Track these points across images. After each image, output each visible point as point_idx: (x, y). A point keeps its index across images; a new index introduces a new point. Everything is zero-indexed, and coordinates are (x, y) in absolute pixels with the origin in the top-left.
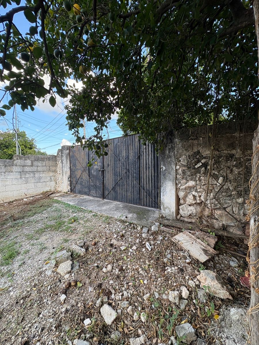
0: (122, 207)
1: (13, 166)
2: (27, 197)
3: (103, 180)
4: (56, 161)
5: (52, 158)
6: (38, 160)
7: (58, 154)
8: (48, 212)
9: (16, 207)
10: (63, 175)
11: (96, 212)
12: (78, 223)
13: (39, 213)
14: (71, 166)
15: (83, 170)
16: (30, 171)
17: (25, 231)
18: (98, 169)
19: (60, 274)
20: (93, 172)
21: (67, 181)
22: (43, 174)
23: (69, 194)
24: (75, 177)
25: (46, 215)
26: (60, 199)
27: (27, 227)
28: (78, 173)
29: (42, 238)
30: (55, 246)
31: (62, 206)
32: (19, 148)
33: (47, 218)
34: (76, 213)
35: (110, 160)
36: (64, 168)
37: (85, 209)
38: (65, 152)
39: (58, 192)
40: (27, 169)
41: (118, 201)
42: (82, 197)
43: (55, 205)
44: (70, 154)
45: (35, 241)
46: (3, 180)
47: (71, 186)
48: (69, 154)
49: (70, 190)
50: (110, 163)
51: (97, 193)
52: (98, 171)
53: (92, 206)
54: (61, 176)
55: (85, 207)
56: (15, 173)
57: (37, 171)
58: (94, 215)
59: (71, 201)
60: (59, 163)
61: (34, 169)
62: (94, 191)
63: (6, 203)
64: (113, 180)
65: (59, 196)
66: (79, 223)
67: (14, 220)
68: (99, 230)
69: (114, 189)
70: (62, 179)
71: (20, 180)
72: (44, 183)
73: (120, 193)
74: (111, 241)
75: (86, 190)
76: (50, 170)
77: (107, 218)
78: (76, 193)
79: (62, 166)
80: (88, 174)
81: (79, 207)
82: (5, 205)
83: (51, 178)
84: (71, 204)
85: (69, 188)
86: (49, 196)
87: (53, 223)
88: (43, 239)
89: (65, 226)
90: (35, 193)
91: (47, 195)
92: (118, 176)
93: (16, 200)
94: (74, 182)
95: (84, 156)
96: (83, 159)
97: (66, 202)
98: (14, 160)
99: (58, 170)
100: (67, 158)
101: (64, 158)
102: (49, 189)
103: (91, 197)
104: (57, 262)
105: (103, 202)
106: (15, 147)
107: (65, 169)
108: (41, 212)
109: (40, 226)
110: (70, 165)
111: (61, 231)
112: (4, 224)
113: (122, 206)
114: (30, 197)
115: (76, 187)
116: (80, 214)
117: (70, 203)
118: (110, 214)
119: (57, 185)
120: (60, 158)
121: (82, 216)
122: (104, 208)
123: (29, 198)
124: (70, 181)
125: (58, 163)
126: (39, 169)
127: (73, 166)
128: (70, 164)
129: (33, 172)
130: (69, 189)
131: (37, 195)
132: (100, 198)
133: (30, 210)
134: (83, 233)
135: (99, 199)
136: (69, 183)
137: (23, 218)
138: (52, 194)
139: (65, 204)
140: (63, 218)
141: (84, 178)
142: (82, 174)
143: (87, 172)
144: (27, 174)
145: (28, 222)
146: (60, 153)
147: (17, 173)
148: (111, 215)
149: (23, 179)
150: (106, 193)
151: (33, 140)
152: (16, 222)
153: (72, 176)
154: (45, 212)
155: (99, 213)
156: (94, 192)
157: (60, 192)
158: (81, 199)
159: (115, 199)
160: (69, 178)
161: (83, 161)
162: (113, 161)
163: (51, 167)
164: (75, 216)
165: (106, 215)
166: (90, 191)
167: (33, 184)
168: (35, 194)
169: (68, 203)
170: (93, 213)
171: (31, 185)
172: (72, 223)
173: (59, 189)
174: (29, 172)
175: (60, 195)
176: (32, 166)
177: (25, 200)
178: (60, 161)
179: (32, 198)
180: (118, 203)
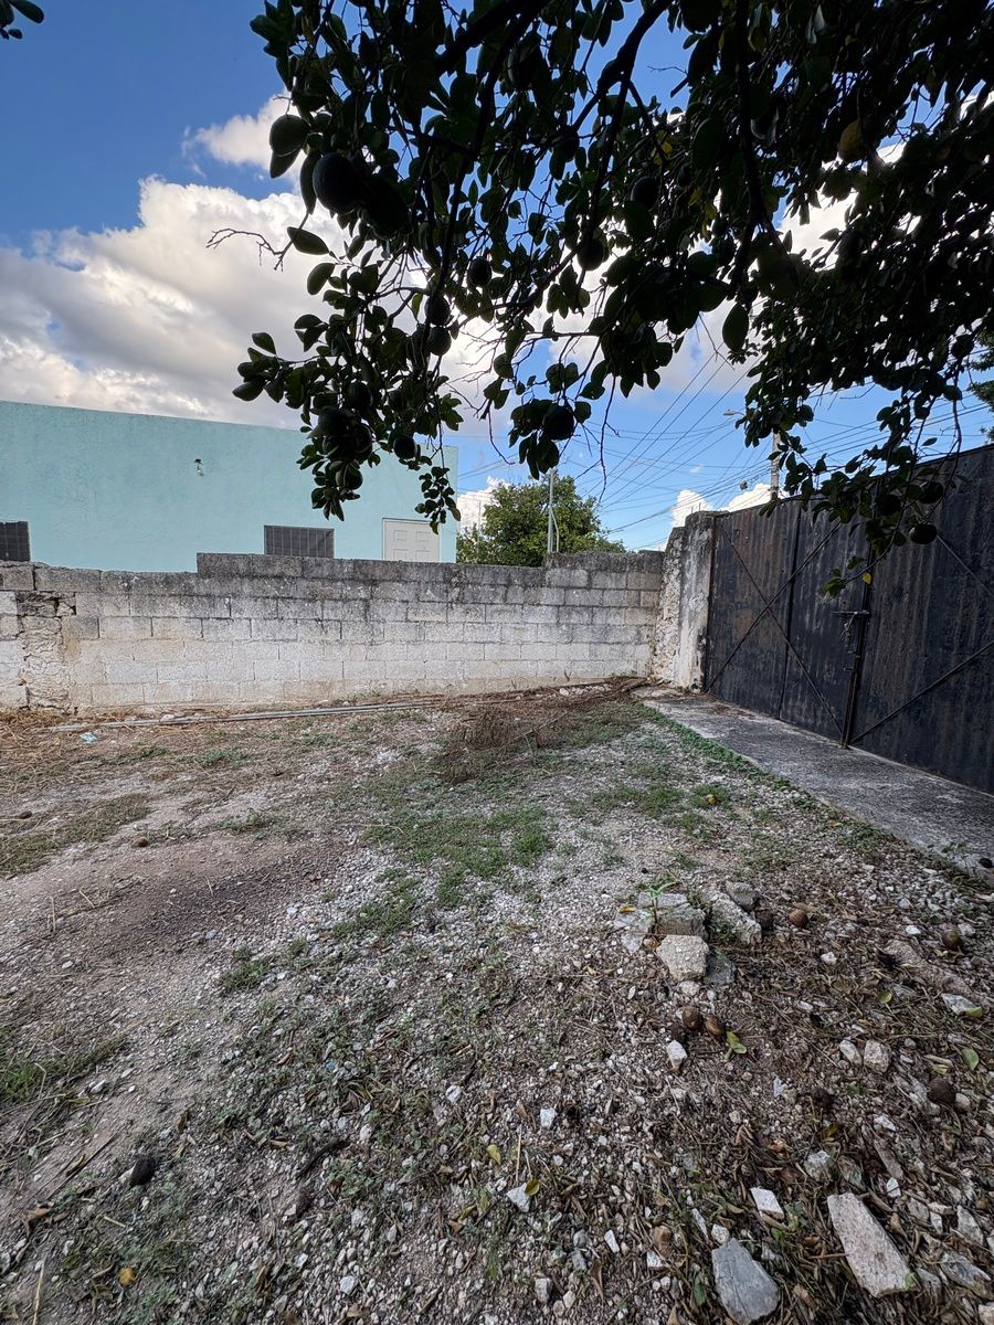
0: (960, 807)
1: (542, 586)
2: (568, 684)
3: (860, 662)
4: (661, 572)
5: (650, 562)
6: (606, 567)
7: (670, 546)
8: (625, 746)
9: (542, 709)
10: (680, 624)
11: (812, 793)
12: (729, 812)
13: (601, 743)
14: (715, 591)
15: (762, 609)
16: (583, 603)
17: (566, 788)
18: (836, 609)
19: (666, 968)
20: (807, 620)
21: (692, 649)
22: (618, 617)
23: (696, 700)
24: (724, 637)
25: (621, 755)
26: (663, 711)
27: (569, 777)
28: (742, 622)
29: (611, 824)
30: (650, 866)
31: (669, 734)
32: (555, 531)
33: (623, 763)
34: (722, 772)
35: (914, 568)
36: (686, 598)
37: (761, 768)
38: (696, 537)
39: (658, 684)
40: (576, 597)
41: (933, 772)
42: (746, 718)
43: (649, 726)
44: (714, 545)
45: (592, 828)
46: (518, 627)
47: (705, 668)
48: (712, 543)
49: (698, 683)
50: (907, 584)
51: (819, 714)
52: (837, 616)
53: (791, 764)
54: (673, 627)
55: (760, 761)
56: (544, 608)
57: (601, 607)
58: (798, 803)
59: (702, 723)
60: (673, 578)
61: (594, 597)
62: (802, 701)
63: (519, 692)
64: (915, 663)
65: (659, 698)
66: (735, 817)
67: (539, 746)
68: (824, 872)
69: (914, 707)
70: (676, 639)
71: (554, 630)
72: (617, 647)
73: (951, 736)
74: (885, 944)
75: (769, 693)
76: (637, 605)
77: (866, 832)
78: (722, 699)
79: (682, 589)
80: (784, 626)
81: (736, 755)
82: (518, 698)
83: (639, 633)
84: (705, 736)
85: (699, 674)
86: (628, 691)
87: (641, 785)
88: (611, 828)
89: (682, 809)
90: (590, 676)
91: (624, 687)
92: (951, 649)
93: (542, 689)
94: (721, 656)
95: (776, 550)
96: (768, 564)
97: (686, 725)
98: (547, 569)
99: (665, 605)
100: (701, 562)
101: (692, 561)
102: (631, 668)
103: (787, 726)
104: (656, 922)
105: (848, 756)
106: (546, 529)
107: (692, 603)
108: (606, 741)
109: (602, 783)
110: (711, 588)
111: (667, 823)
112: (517, 750)
113: (955, 801)
114: (577, 687)
115: (727, 675)
116: (738, 782)
117: (698, 731)
118: (887, 821)
119: (655, 659)
120: (677, 561)
121: (744, 792)
122: (852, 786)
123: (574, 689)
124: (706, 649)
125: (665, 580)
126: (609, 598)
127: (720, 591)
128: (711, 583)
129: (589, 608)
130: (699, 679)
131: (594, 685)
132: (831, 735)
133: (576, 728)
134: (752, 859)
135: (822, 739)
136: (700, 655)
137: (559, 746)
138: (639, 686)
139: (680, 730)
140: (675, 778)
141: (763, 640)
142: (755, 624)
143: (782, 618)
144: (574, 615)
145: (572, 762)
146: (677, 544)
147: (551, 608)
148: (887, 827)
149: (564, 627)
150: (869, 719)
151: (590, 503)
152: (542, 753)
153: (715, 630)
154: (616, 742)
155: (823, 800)
156: (804, 707)
157: (664, 684)
158: (743, 725)
159: (919, 757)
160: (700, 638)
161: (767, 574)
162: (930, 573)
163: (643, 593)
164: (717, 784)
165: (861, 817)
166: (783, 698)
167: (586, 646)
168: (588, 678)
169: (693, 728)
170: (797, 795)
171: (581, 650)
172: (706, 807)
173: (663, 674)
174: (580, 606)
175: (666, 696)
176: (588, 588)
177: (563, 692)
178: (676, 572)
179: (579, 691)
180: (933, 779)
